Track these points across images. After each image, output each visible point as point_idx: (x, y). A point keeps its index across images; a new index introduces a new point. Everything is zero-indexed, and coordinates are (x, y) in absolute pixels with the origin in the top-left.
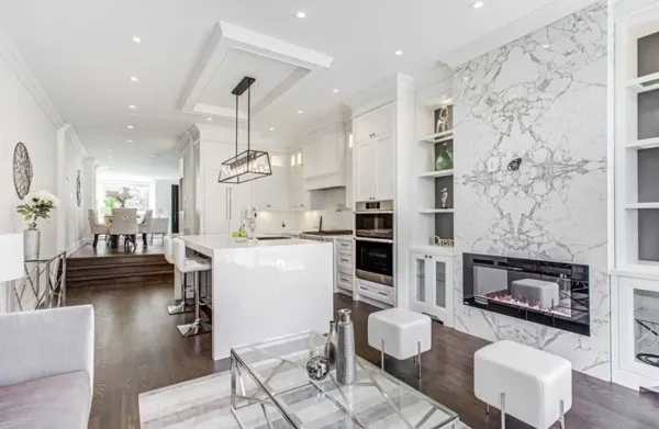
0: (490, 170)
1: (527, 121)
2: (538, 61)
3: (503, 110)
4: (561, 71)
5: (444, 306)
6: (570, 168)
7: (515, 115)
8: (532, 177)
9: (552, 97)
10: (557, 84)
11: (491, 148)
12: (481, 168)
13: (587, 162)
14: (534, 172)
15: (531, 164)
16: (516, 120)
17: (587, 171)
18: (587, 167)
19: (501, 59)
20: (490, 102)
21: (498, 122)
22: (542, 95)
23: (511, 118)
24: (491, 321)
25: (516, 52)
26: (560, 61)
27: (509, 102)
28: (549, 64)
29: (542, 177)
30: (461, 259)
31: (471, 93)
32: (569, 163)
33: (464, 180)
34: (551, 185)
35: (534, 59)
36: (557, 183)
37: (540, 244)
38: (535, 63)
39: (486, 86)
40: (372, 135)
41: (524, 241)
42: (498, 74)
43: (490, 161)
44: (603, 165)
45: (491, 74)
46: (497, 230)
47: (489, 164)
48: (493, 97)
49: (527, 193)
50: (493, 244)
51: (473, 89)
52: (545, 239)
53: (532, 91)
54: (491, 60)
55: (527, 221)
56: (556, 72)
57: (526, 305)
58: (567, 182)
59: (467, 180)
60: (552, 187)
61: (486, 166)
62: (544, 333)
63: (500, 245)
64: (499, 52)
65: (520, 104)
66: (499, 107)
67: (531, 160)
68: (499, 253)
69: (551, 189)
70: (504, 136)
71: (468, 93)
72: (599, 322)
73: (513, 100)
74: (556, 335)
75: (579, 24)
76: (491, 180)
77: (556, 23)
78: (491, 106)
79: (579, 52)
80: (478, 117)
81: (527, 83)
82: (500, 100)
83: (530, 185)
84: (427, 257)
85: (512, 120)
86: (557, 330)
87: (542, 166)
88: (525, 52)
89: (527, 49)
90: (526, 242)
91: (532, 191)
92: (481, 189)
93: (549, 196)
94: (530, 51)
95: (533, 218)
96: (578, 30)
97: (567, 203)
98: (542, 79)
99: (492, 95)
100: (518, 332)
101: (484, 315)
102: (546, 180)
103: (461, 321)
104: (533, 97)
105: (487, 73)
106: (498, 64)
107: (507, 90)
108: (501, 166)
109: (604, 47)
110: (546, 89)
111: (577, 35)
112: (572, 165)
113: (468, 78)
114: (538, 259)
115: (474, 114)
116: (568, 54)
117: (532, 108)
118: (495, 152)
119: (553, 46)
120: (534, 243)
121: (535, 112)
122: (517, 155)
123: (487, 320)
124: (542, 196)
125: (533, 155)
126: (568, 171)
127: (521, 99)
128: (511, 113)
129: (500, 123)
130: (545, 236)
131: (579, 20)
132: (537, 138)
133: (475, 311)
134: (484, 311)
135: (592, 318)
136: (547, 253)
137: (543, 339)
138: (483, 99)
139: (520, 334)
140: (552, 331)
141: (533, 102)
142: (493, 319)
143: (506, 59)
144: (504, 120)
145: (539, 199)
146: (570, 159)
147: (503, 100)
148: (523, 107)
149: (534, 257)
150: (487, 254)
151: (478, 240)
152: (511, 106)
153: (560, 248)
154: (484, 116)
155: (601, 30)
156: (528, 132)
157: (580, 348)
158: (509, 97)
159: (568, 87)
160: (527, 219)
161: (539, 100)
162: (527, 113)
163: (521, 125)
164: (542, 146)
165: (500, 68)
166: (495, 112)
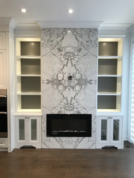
0: (59, 79)
1: (74, 62)
3: (65, 55)
4: (85, 47)
9: (82, 56)
10: (83, 51)
11: (60, 70)
12: (55, 77)
13: (92, 80)
14: (76, 82)
16: (69, 60)
17: (91, 84)
18: (92, 82)
19: (64, 33)
20: (60, 50)
23: (68, 59)
24: (59, 141)
27: (67, 53)
28: (82, 43)
29: (78, 84)
31: (51, 43)
34: (81, 87)
35: (77, 39)
37: (77, 108)
39: (58, 42)
42: (63, 39)
43: (59, 75)
44: (96, 82)
45: (60, 38)
46: (62, 104)
47: (59, 77)
49: (73, 89)
50: (60, 109)
51: (52, 41)
52: (79, 107)
53: (76, 51)
54: (60, 32)
56: (83, 47)
57: (72, 131)
58: (86, 86)
59: (49, 82)
60: (82, 88)
61: (57, 77)
62: (78, 140)
63: (63, 109)
64: (63, 30)
66: (63, 53)
67: (75, 78)
68: (63, 113)
69: (81, 89)
70: (65, 66)
71: (49, 42)
72: (94, 131)
73: (69, 52)
74: (82, 139)
75: (91, 33)
76: (60, 83)
77: (84, 28)
78: (60, 52)
79: (90, 43)
80: (54, 55)
81: (74, 47)
82: (63, 50)
83: (74, 87)
84: (26, 118)
85: (68, 60)
86: (82, 137)
87: (79, 80)
88: (73, 35)
89: (74, 34)
90: (73, 108)
91: (75, 89)
92: (55, 86)
93: (80, 91)
94: (75, 35)
95: (75, 99)
96: (90, 35)
97: (86, 94)
98: (79, 47)
99: (60, 47)
100: (69, 142)
101: (56, 139)
102: (80, 85)
103: (45, 144)
104: (76, 54)
105: (58, 37)
106: (63, 35)
107: (66, 47)
108: (64, 78)
109: (97, 44)
110: (80, 52)
111: (90, 36)
112: (88, 81)
113: (49, 36)
114: (77, 114)
115: (52, 53)
116: (87, 42)
117: (76, 57)
118: (61, 72)
119: (83, 37)
120: (75, 108)
121: (76, 59)
122: (70, 75)
123: (57, 140)
124: (78, 91)
125: (75, 75)
126: (87, 83)
127: (72, 53)
128: (68, 57)
129: (64, 60)
130: (79, 105)
131: (91, 31)
132: (77, 69)
133: (52, 138)
134: (56, 137)
135: (92, 131)
136: (80, 111)
137: (78, 142)
138: (56, 47)
139: (70, 142)
140: (80, 138)
141: (76, 55)
142: (60, 139)
143: (66, 34)
144: (65, 59)
145: (77, 92)
146: (87, 79)
147: (65, 51)
148: (72, 56)
149: (75, 113)
150: (58, 114)
151: (54, 108)
152: (68, 54)
153: (83, 109)
154: (57, 55)
155: (96, 38)
156: (74, 66)
157: (89, 141)
158: (68, 50)
159: (87, 54)
160: (73, 99)
161: (78, 55)
162: (74, 59)
163: (72, 63)
164: (79, 73)
165: (64, 37)
166: (61, 55)
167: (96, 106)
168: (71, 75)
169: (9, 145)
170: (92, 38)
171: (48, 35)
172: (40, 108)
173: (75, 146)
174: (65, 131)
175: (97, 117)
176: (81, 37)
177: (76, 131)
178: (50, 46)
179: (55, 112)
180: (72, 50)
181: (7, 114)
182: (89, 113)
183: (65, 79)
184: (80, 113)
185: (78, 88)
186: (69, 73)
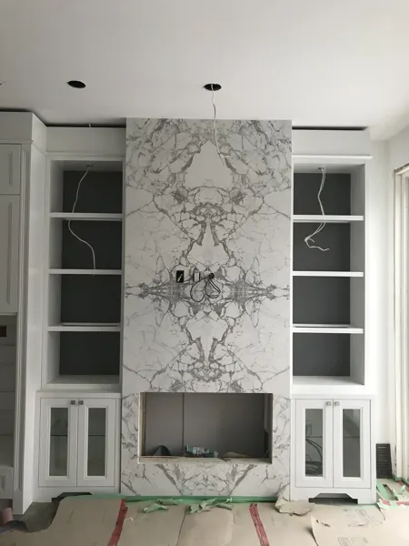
1: (221, 233)
2: (233, 170)
3: (194, 211)
4: (255, 190)
6: (260, 292)
7: (208, 221)
8: (225, 297)
9: (247, 214)
10: (250, 202)
11: (179, 255)
12: (166, 278)
13: (274, 287)
14: (228, 292)
15: (224, 282)
16: (208, 228)
17: (274, 297)
18: (275, 292)
19: (193, 148)
20: (179, 197)
21: (188, 224)
22: (236, 209)
23: (204, 224)
25: (209, 148)
26: (253, 177)
27: (201, 205)
28: (243, 177)
29: (234, 298)
31: (153, 177)
32: (260, 287)
33: (138, 290)
34: (244, 307)
35: (229, 166)
36: (249, 306)
37: (231, 373)
38: (229, 170)
39: (174, 175)
41: (215, 371)
42: (188, 165)
44: (287, 292)
45: (180, 163)
48: (183, 192)
49: (219, 314)
50: (179, 376)
51: (157, 172)
52: (237, 368)
53: (227, 200)
54: (181, 144)
56: (250, 188)
58: (258, 306)
59: (146, 291)
60: (245, 310)
61: (172, 276)
62: (234, 473)
63: (187, 377)
64: (190, 139)
65: (214, 211)
66: (190, 207)
67: (223, 278)
68: (187, 389)
69: (243, 312)
70: (195, 244)
71: (149, 174)
72: (283, 447)
73: (206, 204)
74: (246, 472)
75: (270, 148)
76: (179, 295)
77: (250, 136)
78: (180, 202)
79: (269, 176)
80: (162, 210)
81: (222, 189)
82: (190, 198)
83: (223, 305)
84: (73, 403)
85: (204, 227)
86: (247, 466)
87: (235, 286)
88: (219, 153)
89: (222, 151)
90: (217, 372)
91: (225, 312)
92: (165, 304)
93: (241, 319)
94: (225, 155)
95: (226, 344)
96: (269, 153)
97: (258, 328)
98: (236, 190)
99: (181, 189)
100: (207, 480)
101: (165, 471)
102: (239, 302)
103: (130, 488)
104: (227, 208)
105: (175, 159)
106: (188, 153)
107: (198, 189)
109: (289, 181)
110: (240, 203)
111: (269, 158)
112: (263, 290)
113: (149, 156)
115: (157, 206)
116: (260, 174)
117: (226, 219)
118: (184, 261)
119: (248, 160)
120: (226, 372)
121: (228, 225)
122: (209, 270)
123: (168, 476)
124: (235, 320)
125: (226, 272)
126: (259, 295)
127: (215, 206)
128: (203, 219)
129: (190, 226)
130: (237, 364)
131: (270, 144)
132: (230, 253)
136: (239, 382)
137: (233, 480)
138: (169, 189)
139: (209, 483)
140: (242, 468)
141: (227, 213)
142: (177, 472)
143: (198, 152)
145: (231, 322)
146: (261, 283)
147: (194, 200)
148: (217, 215)
149: (226, 389)
151: (160, 372)
152: (203, 210)
153: (250, 376)
154: (170, 213)
155: (287, 162)
156: (221, 244)
157: (267, 478)
158: (201, 198)
159: (260, 208)
160: (219, 345)
161: (233, 212)
162: (221, 223)
163: (215, 235)
164: (236, 265)
165: (191, 159)
166: (184, 211)
167: (289, 368)
168: (214, 270)
170: (275, 164)
171: (145, 152)
175: (292, 402)
176: (242, 160)
178: (152, 184)
179: (164, 385)
180: (216, 199)
184: (240, 387)
185: (232, 309)
186: (208, 264)
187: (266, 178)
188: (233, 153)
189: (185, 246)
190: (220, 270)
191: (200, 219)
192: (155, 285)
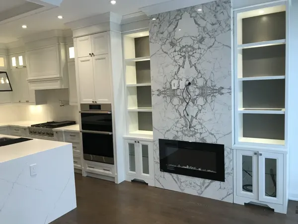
0: (173, 88)
1: (193, 60)
2: (199, 25)
3: (180, 51)
4: (210, 34)
5: (148, 173)
6: (215, 91)
7: (187, 55)
8: (196, 94)
9: (206, 48)
10: (208, 41)
11: (173, 74)
12: (168, 86)
13: (223, 88)
14: (198, 92)
15: (195, 87)
16: (187, 58)
17: (222, 94)
18: (223, 91)
19: (179, 17)
20: (173, 44)
21: (177, 57)
22: (201, 46)
24: (177, 181)
25: (186, 15)
26: (209, 27)
27: (183, 47)
28: (204, 28)
29: (201, 95)
30: (157, 142)
31: (161, 36)
32: (215, 88)
33: (157, 93)
34: (206, 99)
35: (196, 23)
36: (209, 99)
37: (201, 133)
38: (197, 26)
39: (170, 33)
40: (92, 55)
41: (193, 131)
42: (176, 27)
43: (173, 82)
44: (230, 91)
45: (173, 26)
46: (178, 125)
47: (173, 85)
48: (174, 41)
49: (194, 103)
50: (176, 133)
51: (162, 33)
52: (204, 131)
53: (196, 42)
54: (172, 17)
55: (194, 120)
56: (207, 33)
57: (195, 169)
58: (213, 98)
59: (160, 93)
60: (207, 101)
61: (171, 85)
62: (203, 184)
63: (180, 134)
64: (176, 13)
65: (189, 49)
66: (178, 48)
67: (195, 84)
68: (180, 139)
70: (181, 68)
71: (158, 35)
72: (229, 174)
73: (186, 46)
74: (210, 183)
75: (218, 8)
76: (174, 94)
77: (207, 4)
78: (173, 47)
79: (218, 25)
80: (165, 52)
81: (193, 37)
82: (178, 44)
83: (195, 99)
84: (135, 142)
85: (185, 58)
86: (210, 180)
87: (201, 88)
88: (191, 17)
89: (192, 15)
90: (194, 132)
91: (197, 102)
92: (168, 99)
93: (205, 106)
94: (194, 17)
95: (197, 118)
96: (218, 12)
97: (214, 110)
98: (201, 36)
99: (173, 40)
101: (172, 176)
102: (204, 97)
103: (159, 181)
104: (196, 46)
105: (170, 25)
106: (176, 21)
107: (181, 38)
108: (179, 86)
109: (230, 26)
110: (203, 43)
111: (218, 14)
112: (216, 90)
113: (158, 26)
114: (200, 142)
115: (163, 50)
116: (213, 24)
117: (196, 52)
118: (176, 77)
119: (206, 18)
120: (198, 133)
121: (197, 55)
122: (188, 81)
123: (174, 179)
124: (202, 106)
125: (196, 81)
126: (214, 93)
127: (190, 46)
128: (184, 54)
129: (178, 59)
130: (203, 129)
131: (218, 6)
132: (198, 71)
133: (167, 175)
134: (172, 174)
135: (226, 172)
136: (205, 138)
137: (203, 186)
138: (168, 41)
139: (192, 185)
140: (208, 181)
141: (196, 49)
142: (178, 178)
143: (181, 19)
144: (181, 57)
145: (200, 107)
146: (215, 86)
147: (180, 45)
148: (191, 51)
149: (198, 141)
150: (173, 139)
151: (168, 131)
152: (184, 49)
153: (211, 135)
154: (169, 53)
155: (228, 15)
156: (193, 67)
157: (220, 188)
158: (183, 43)
159: (213, 44)
160: (194, 119)
161: (199, 48)
162: (193, 55)
163: (190, 62)
164: (201, 77)
165: (178, 23)
166: (175, 51)
167: (231, 132)
168: (190, 81)
169: (116, 174)
170: (221, 17)
171: (157, 24)
172: (151, 130)
173: (200, 192)
174: (185, 167)
175: (235, 151)
176: (203, 19)
177: (200, 169)
178: (160, 40)
179: (170, 137)
180: (190, 42)
181: (112, 135)
182: (219, 143)
183: (181, 88)
184: (205, 140)
185: (200, 101)
186: (187, 78)
187: (216, 26)
188: (198, 16)
189: (176, 69)
190: (193, 80)
191: (183, 54)
192: (164, 90)
